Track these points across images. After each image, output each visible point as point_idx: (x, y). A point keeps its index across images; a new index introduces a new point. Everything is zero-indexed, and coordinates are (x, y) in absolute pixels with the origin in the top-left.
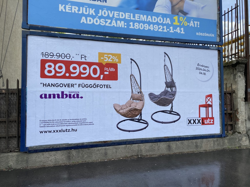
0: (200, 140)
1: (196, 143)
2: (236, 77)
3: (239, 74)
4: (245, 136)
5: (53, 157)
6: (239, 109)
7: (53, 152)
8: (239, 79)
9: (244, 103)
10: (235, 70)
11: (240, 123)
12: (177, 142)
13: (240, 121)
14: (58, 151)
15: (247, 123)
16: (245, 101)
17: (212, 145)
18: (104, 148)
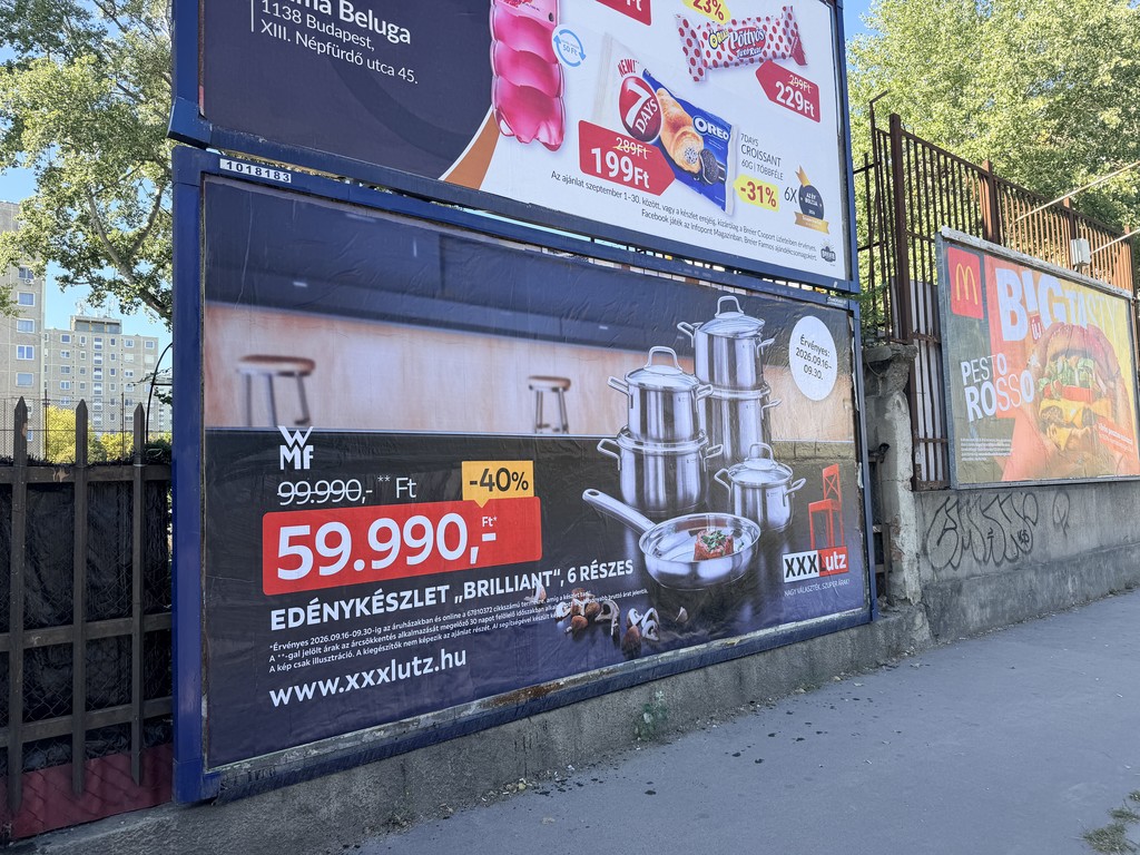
0: (818, 640)
1: (810, 651)
2: (890, 408)
3: (898, 397)
4: (921, 610)
5: (335, 806)
6: (903, 521)
7: (335, 776)
8: (898, 416)
9: (911, 494)
10: (880, 382)
11: (905, 566)
12: (761, 659)
13: (906, 558)
14: (354, 771)
15: (921, 563)
16: (914, 489)
17: (849, 655)
18: (536, 719)
